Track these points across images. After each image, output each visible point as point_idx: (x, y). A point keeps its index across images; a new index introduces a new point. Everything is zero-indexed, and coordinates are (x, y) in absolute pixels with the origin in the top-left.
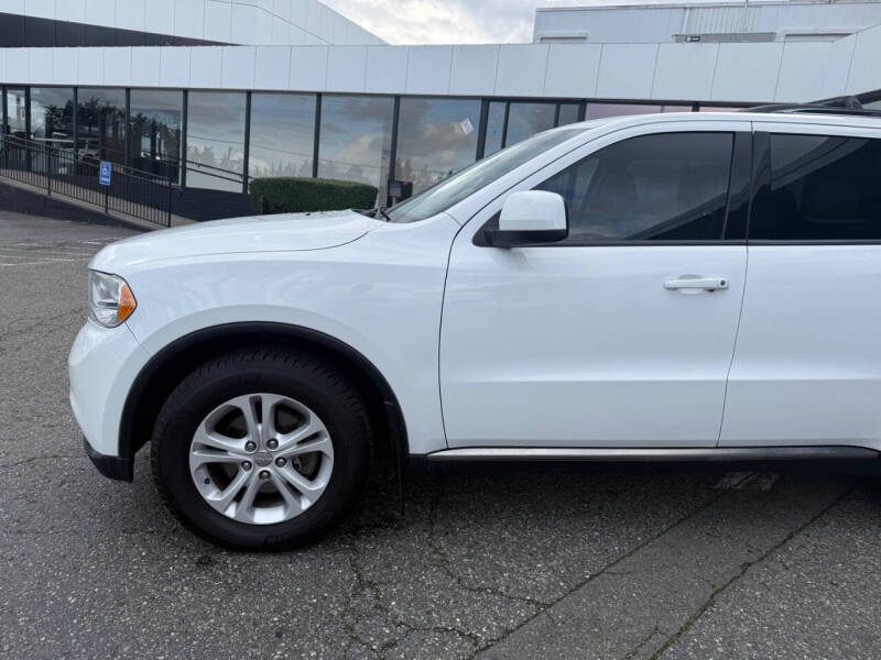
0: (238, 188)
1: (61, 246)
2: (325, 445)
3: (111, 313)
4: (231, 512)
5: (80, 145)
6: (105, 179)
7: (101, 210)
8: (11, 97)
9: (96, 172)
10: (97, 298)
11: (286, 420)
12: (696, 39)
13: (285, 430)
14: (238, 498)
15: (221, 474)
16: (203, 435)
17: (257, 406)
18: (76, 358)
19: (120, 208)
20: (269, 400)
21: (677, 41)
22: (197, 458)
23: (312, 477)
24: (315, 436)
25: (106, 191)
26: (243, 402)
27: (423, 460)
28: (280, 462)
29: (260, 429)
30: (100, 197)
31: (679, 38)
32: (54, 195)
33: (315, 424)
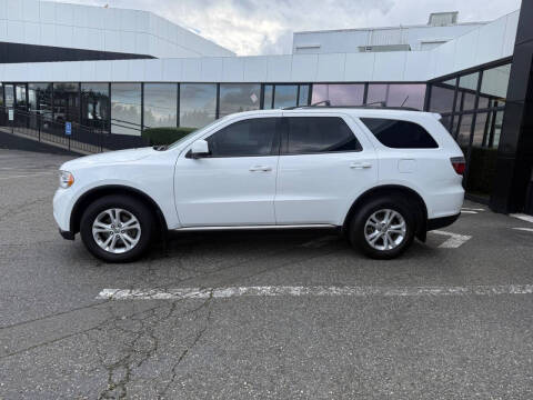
0: (139, 134)
1: (46, 167)
2: (138, 226)
3: (65, 185)
4: (107, 249)
5: (55, 111)
6: (69, 132)
7: (67, 148)
8: (18, 89)
9: (64, 127)
10: (62, 180)
11: (124, 218)
12: (370, 49)
13: (124, 222)
14: (109, 244)
15: (103, 236)
16: (96, 223)
17: (114, 213)
18: (55, 200)
19: (76, 146)
20: (118, 211)
21: (361, 51)
22: (95, 231)
23: (134, 238)
24: (135, 223)
25: (69, 137)
26: (109, 212)
27: (173, 231)
28: (123, 232)
29: (116, 221)
30: (66, 141)
31: (363, 49)
32: (42, 140)
33: (134, 219)
